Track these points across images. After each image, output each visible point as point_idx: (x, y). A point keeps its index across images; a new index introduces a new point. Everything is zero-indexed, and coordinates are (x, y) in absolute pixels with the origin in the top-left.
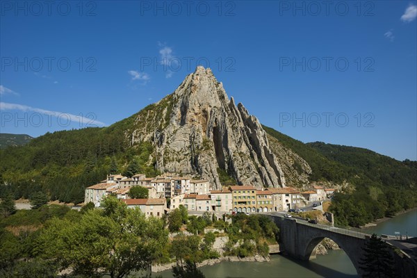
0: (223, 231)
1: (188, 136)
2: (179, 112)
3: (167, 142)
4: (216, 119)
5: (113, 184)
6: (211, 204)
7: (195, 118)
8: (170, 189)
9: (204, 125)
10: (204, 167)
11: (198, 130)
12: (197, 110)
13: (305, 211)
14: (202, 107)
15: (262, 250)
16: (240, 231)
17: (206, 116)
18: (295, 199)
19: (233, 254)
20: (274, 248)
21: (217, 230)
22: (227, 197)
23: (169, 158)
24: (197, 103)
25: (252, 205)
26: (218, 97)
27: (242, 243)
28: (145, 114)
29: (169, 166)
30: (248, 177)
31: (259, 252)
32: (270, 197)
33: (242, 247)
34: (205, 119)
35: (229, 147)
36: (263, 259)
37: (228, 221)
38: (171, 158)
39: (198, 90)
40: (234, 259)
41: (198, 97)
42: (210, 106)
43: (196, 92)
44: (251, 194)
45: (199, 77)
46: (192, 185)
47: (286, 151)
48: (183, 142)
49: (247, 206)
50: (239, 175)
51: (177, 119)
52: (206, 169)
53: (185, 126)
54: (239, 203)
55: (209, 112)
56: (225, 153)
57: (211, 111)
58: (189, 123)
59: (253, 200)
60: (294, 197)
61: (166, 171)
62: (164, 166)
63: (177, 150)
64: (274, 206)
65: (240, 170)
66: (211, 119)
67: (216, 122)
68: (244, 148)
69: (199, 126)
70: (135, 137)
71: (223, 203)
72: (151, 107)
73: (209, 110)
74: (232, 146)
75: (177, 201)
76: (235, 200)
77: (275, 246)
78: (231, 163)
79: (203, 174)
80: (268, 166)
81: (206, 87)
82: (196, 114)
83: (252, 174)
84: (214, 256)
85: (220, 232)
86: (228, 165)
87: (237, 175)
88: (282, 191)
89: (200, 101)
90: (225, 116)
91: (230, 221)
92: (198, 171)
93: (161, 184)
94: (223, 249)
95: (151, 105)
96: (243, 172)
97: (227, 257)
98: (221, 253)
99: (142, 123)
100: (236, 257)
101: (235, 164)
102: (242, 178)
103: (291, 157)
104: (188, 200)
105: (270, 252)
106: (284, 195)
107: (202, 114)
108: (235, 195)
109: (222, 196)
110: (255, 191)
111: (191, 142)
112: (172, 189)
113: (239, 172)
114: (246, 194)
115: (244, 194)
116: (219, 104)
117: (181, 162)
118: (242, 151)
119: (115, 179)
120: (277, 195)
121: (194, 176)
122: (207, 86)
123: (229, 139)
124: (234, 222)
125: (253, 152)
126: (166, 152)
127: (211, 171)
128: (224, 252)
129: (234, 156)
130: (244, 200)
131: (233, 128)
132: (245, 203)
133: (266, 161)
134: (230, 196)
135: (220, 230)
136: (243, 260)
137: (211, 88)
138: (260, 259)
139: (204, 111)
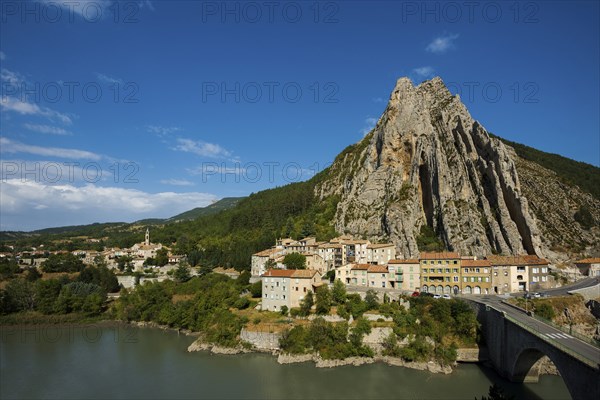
0: (391, 319)
1: (383, 183)
2: (375, 151)
3: (356, 194)
4: (423, 152)
5: (280, 250)
6: (388, 278)
7: (394, 156)
8: (341, 256)
9: (407, 163)
10: (394, 226)
11: (397, 173)
12: (396, 144)
13: (546, 296)
14: (403, 139)
15: (440, 355)
16: (418, 321)
17: (410, 151)
18: (536, 275)
19: (394, 354)
20: (468, 353)
21: (383, 317)
22: (411, 269)
23: (353, 215)
24: (395, 133)
25: (453, 282)
26: (428, 120)
27: (413, 340)
28: (342, 160)
29: (352, 225)
30: (465, 238)
31: (436, 357)
32: (486, 271)
33: (412, 345)
34: (409, 155)
35: (441, 193)
36: (439, 369)
37: (405, 304)
38: (356, 215)
39: (397, 114)
40: (395, 361)
41: (398, 124)
42: (416, 135)
43: (394, 118)
44: (451, 266)
45: (399, 95)
46: (370, 251)
47: (566, 191)
48: (376, 192)
49: (444, 284)
50: (450, 235)
51: (372, 160)
52: (396, 228)
53: (380, 170)
54: (431, 278)
55: (414, 144)
56: (435, 203)
57: (417, 143)
58: (385, 165)
59: (456, 275)
60: (535, 271)
61: (346, 232)
62: (346, 225)
63: (368, 202)
64: (494, 285)
65: (453, 227)
66: (416, 154)
67: (422, 156)
68: (466, 193)
69: (398, 166)
70: (325, 190)
71: (406, 277)
72: (350, 149)
73: (413, 140)
74: (446, 191)
75: (343, 273)
76: (425, 274)
77: (471, 350)
78: (440, 219)
79: (392, 235)
80: (507, 219)
81: (409, 108)
82: (395, 150)
83: (473, 233)
84: (366, 352)
85: (385, 319)
86: (437, 220)
87: (446, 236)
88: (513, 261)
89: (401, 131)
90: (436, 146)
91: (407, 306)
92: (386, 231)
93: (330, 250)
94: (383, 345)
95: (350, 147)
96: (458, 230)
97: (386, 357)
98: (378, 351)
99: (336, 172)
100: (399, 360)
101: (446, 218)
102: (454, 240)
103: (576, 200)
104: (358, 272)
105: (459, 358)
106: (514, 269)
107: (404, 148)
108: (424, 266)
109: (405, 268)
110: (459, 262)
111: (386, 191)
112: (344, 256)
113: (450, 230)
114: (444, 265)
115: (439, 266)
116: (430, 130)
117: (369, 219)
118: (463, 198)
119: (284, 243)
120: (501, 268)
121: (381, 238)
122: (412, 106)
123: (441, 182)
124: (412, 306)
125: (483, 197)
126: (351, 207)
127: (403, 232)
128: (384, 349)
129: (445, 206)
130: (439, 274)
131: (451, 163)
132: (441, 278)
133: (505, 210)
134: (416, 268)
135: (387, 317)
136: (409, 365)
137: (417, 108)
138: (433, 367)
139: (407, 144)
